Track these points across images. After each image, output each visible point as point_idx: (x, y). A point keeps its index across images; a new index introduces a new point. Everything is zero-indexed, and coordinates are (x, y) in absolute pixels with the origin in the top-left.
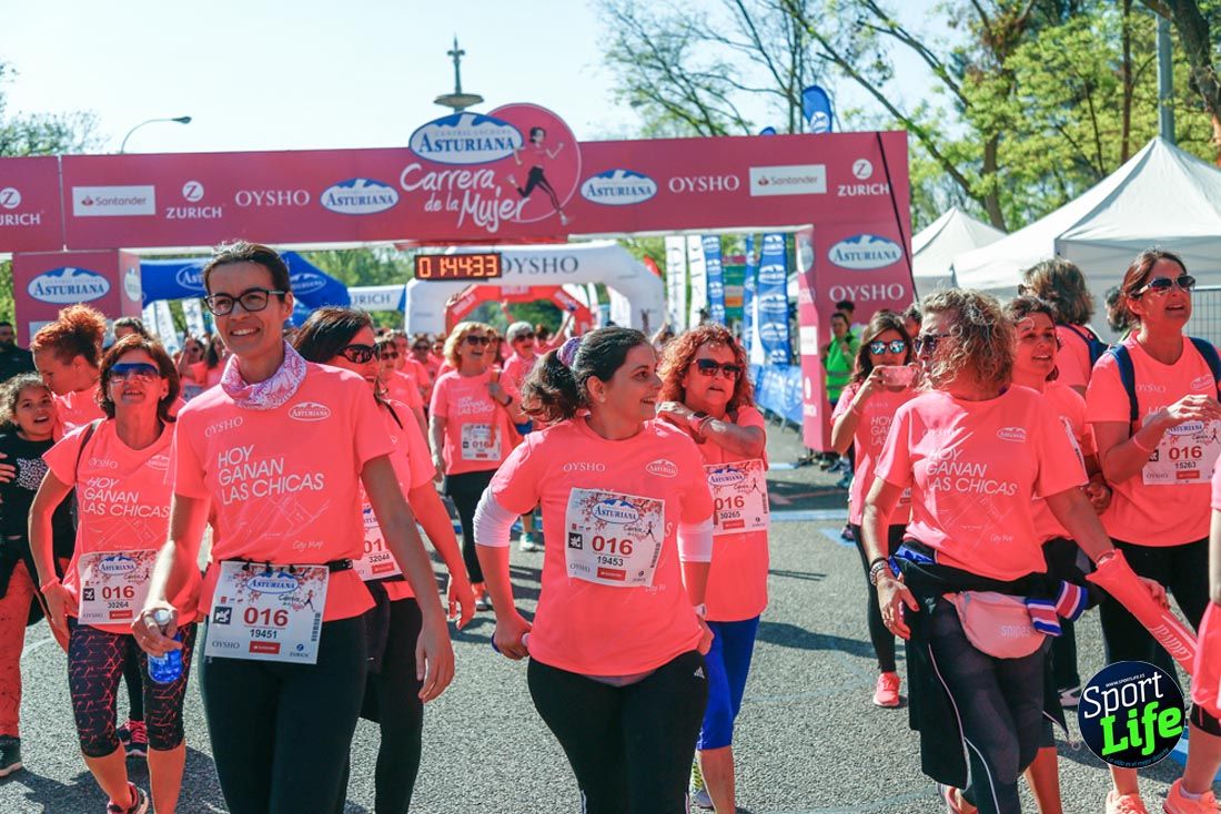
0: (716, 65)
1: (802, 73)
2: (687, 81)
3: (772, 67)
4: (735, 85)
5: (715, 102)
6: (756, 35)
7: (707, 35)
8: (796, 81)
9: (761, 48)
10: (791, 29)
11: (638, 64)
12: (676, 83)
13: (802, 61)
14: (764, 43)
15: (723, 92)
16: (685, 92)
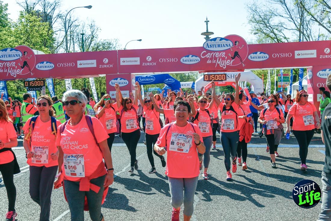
0: (279, 23)
1: (303, 24)
2: (271, 27)
3: (294, 23)
4: (285, 28)
5: (279, 33)
6: (290, 14)
7: (277, 15)
8: (302, 26)
9: (292, 18)
10: (300, 13)
11: (258, 23)
12: (268, 28)
13: (303, 22)
14: (293, 17)
15: (281, 30)
16: (271, 30)
